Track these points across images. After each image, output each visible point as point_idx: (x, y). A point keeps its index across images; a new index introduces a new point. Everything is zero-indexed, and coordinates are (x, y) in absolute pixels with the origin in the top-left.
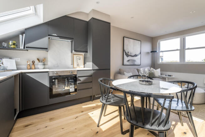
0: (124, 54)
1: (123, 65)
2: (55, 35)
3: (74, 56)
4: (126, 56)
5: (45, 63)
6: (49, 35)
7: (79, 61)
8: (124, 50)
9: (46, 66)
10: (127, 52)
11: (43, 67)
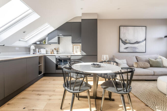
0: (121, 42)
1: (119, 52)
2: (61, 35)
3: (74, 46)
4: (122, 44)
5: (58, 51)
6: (58, 35)
7: (77, 49)
8: (120, 38)
9: (59, 52)
10: (124, 40)
11: (57, 53)
